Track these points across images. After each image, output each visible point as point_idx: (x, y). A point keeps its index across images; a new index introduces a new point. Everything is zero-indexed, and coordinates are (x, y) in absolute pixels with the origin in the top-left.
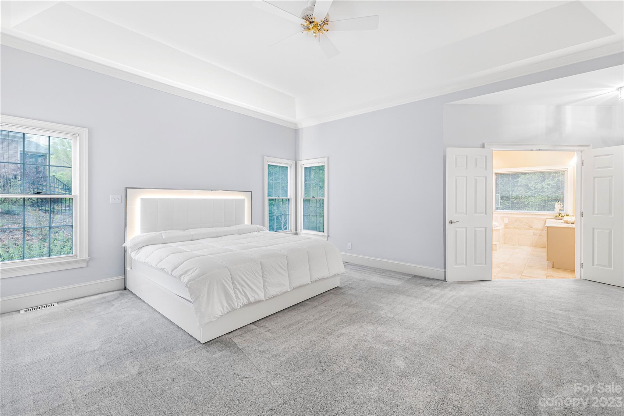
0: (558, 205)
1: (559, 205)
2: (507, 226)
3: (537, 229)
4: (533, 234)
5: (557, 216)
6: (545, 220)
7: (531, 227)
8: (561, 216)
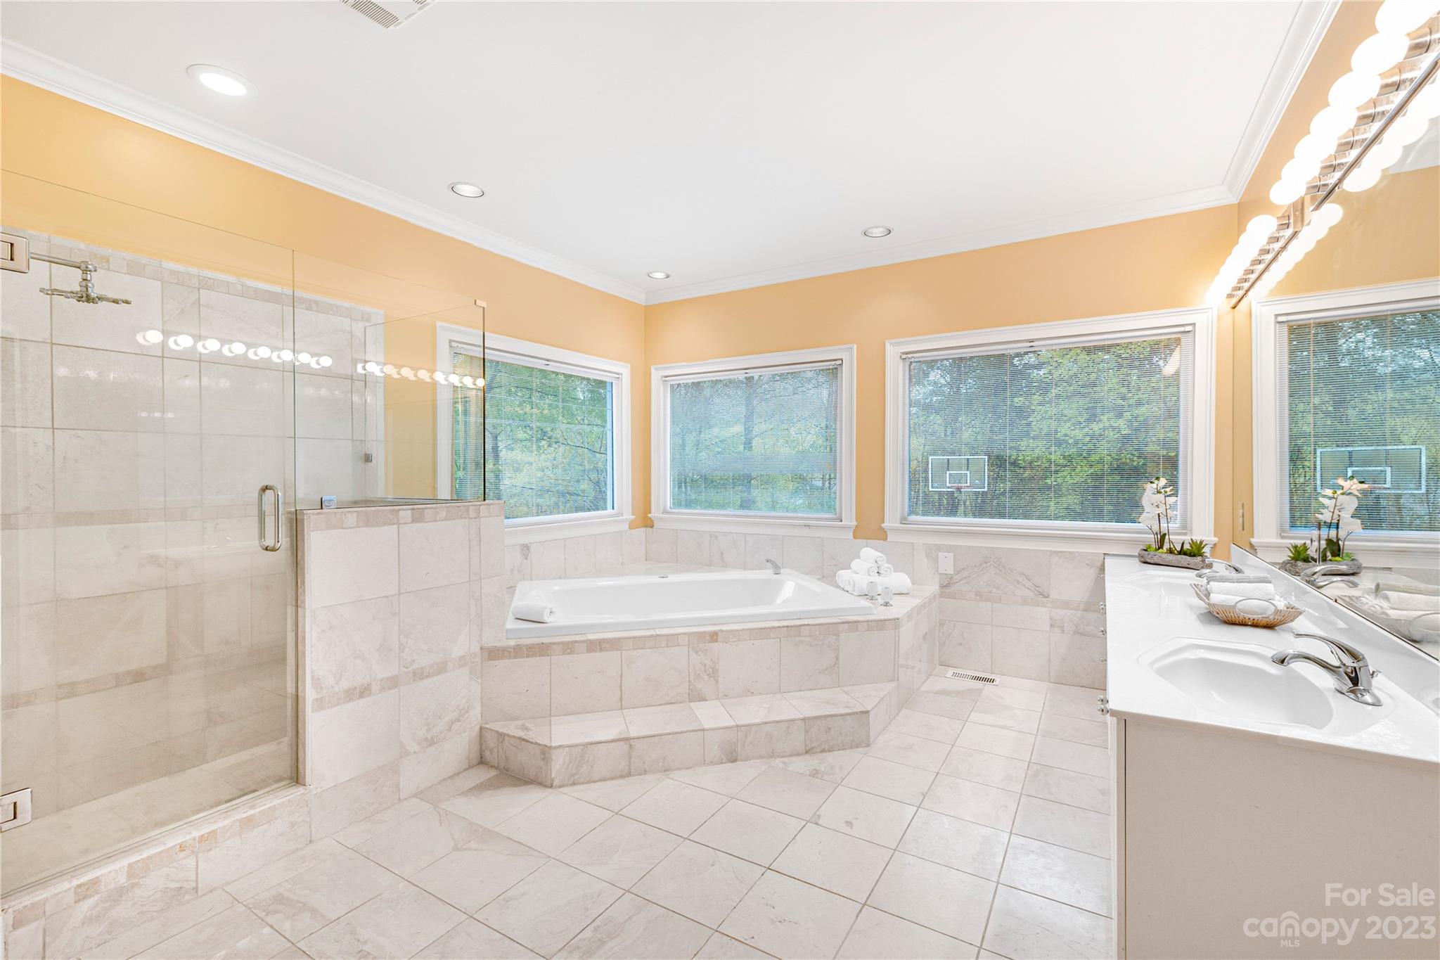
0: (1151, 495)
1: (1161, 497)
2: (948, 585)
3: (1066, 605)
4: (1052, 626)
5: (1150, 547)
6: (1099, 564)
7: (1041, 594)
8: (1166, 546)
